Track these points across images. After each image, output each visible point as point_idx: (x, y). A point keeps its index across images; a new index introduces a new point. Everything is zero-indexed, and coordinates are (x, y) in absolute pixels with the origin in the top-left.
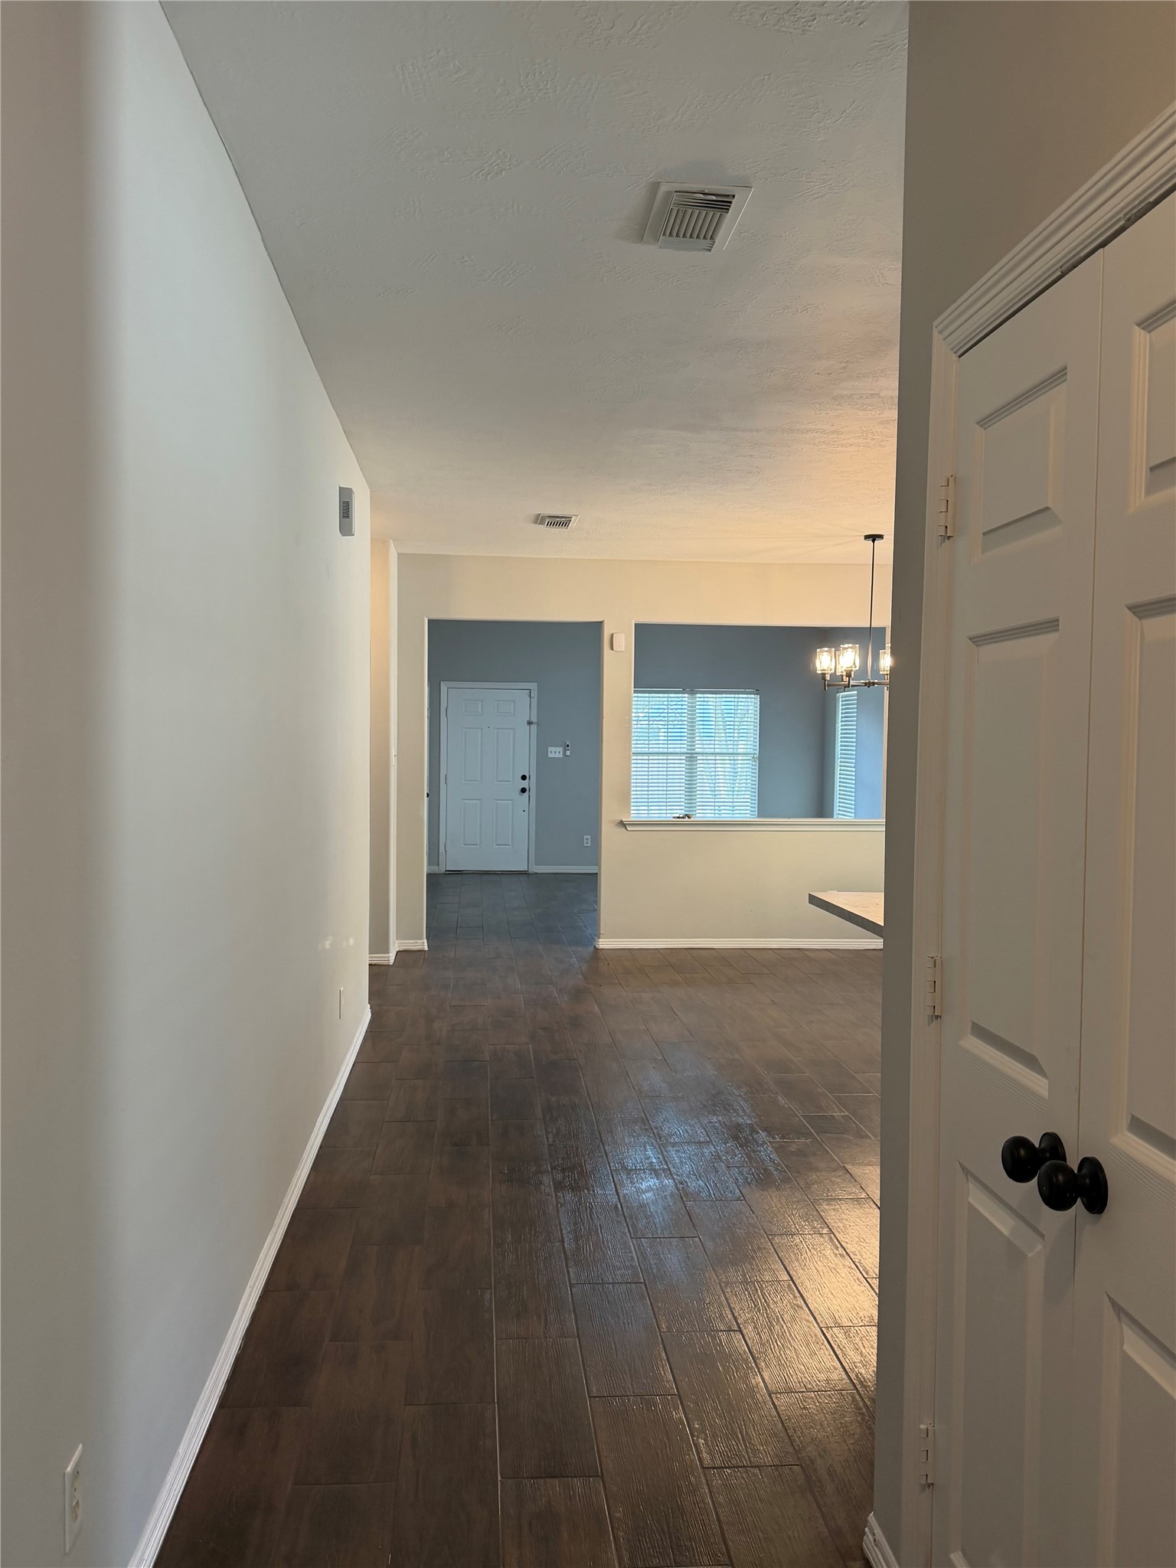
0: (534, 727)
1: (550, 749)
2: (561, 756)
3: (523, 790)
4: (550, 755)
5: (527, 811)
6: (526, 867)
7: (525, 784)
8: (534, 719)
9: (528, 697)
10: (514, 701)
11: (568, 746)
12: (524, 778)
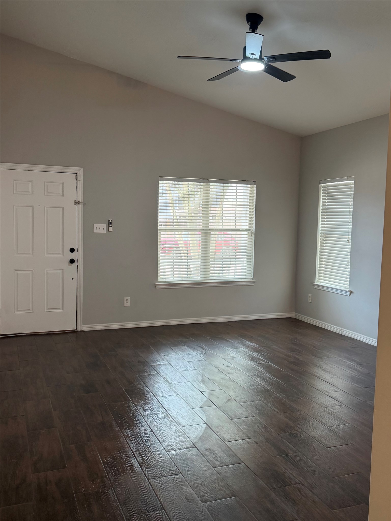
0: (81, 207)
1: (95, 226)
2: (105, 231)
3: (72, 261)
4: (95, 231)
5: (75, 279)
6: (75, 327)
7: (73, 256)
8: (81, 199)
9: (76, 180)
10: (62, 183)
11: (111, 223)
12: (72, 250)
